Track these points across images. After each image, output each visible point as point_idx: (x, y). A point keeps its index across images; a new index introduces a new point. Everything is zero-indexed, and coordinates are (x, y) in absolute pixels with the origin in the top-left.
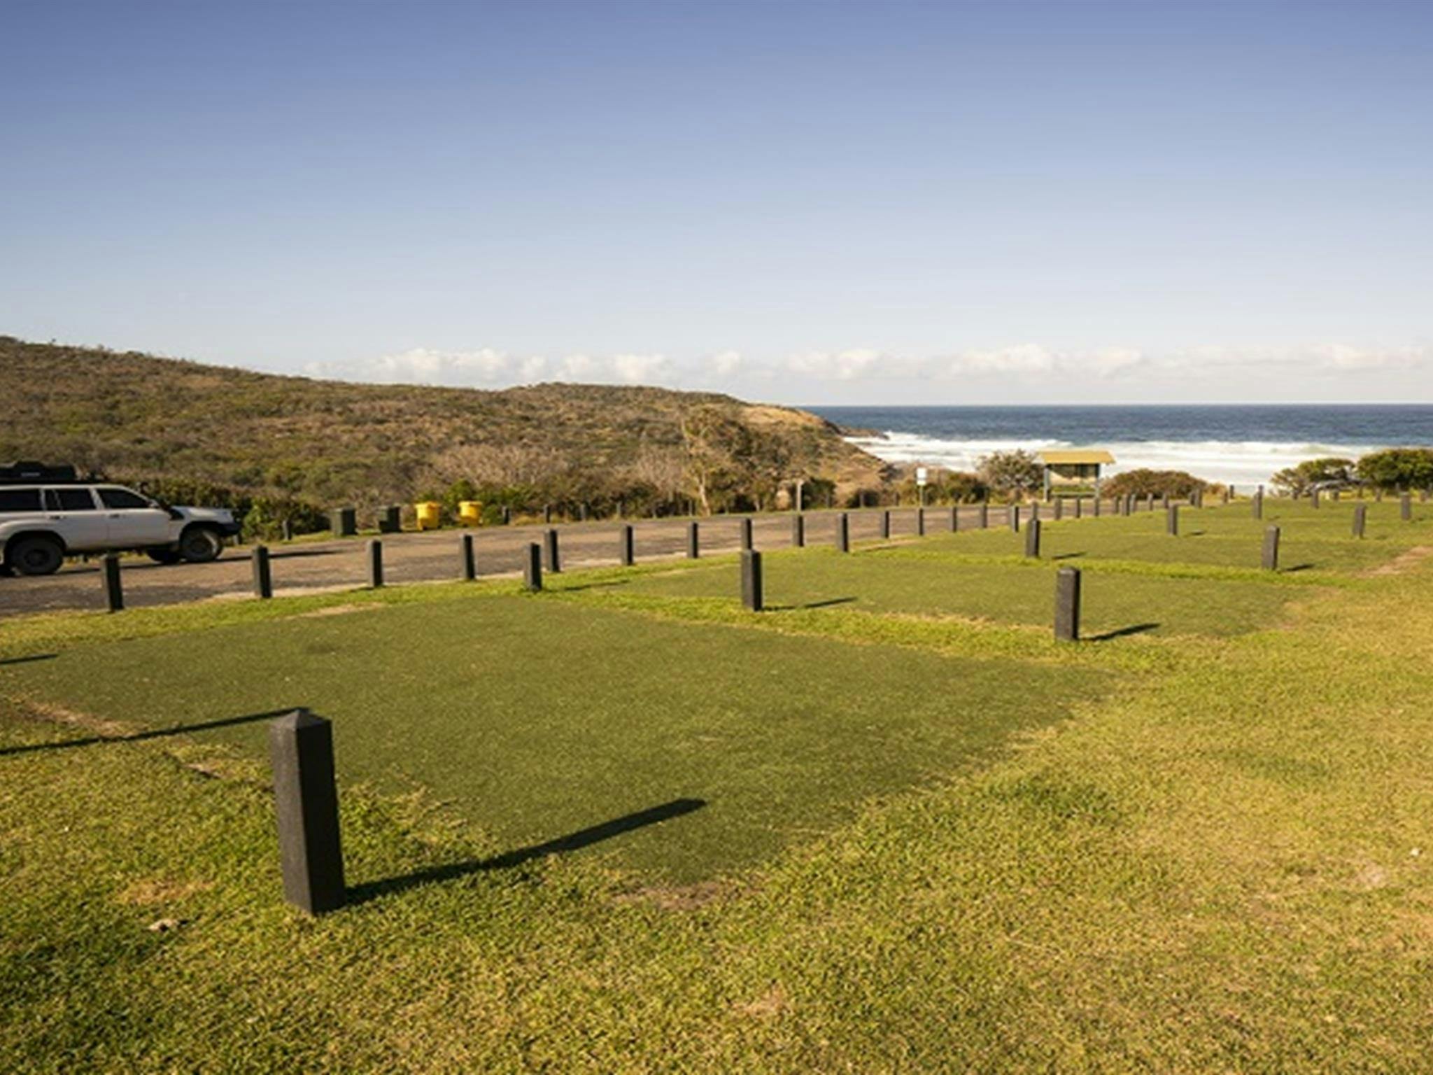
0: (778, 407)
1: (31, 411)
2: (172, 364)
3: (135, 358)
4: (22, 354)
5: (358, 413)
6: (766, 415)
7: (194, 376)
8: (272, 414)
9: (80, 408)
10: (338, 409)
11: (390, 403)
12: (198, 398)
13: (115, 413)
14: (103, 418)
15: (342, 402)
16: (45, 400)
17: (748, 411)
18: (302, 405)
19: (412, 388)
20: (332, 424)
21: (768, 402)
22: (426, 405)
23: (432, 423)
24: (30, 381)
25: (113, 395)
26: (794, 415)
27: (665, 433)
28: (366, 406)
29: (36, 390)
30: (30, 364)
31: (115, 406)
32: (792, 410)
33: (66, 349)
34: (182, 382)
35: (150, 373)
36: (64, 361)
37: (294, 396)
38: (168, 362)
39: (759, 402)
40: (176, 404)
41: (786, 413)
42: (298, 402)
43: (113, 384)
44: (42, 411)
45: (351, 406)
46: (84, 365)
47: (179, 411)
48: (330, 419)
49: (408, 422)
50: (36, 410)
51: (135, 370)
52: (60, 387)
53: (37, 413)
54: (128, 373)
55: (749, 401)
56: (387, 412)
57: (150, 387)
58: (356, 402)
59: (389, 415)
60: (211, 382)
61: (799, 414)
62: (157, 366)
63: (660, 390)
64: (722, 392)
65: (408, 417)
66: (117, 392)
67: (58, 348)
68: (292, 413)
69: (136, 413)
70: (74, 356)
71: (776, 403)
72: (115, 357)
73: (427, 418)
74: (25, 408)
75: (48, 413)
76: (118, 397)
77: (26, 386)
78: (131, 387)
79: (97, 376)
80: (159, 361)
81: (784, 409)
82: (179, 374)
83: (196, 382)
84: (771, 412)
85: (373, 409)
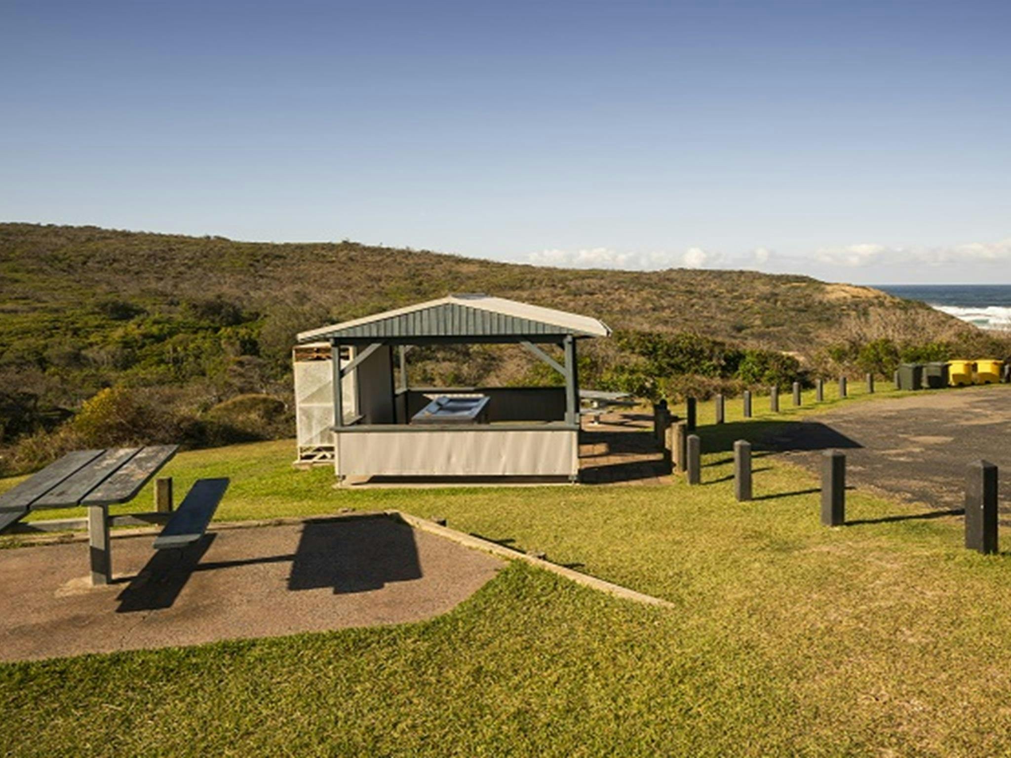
0: (849, 285)
1: (373, 287)
2: (448, 258)
3: (426, 254)
4: (365, 253)
5: (573, 288)
6: (843, 291)
7: (461, 265)
8: (518, 288)
9: (402, 284)
10: (560, 285)
11: (594, 281)
12: (469, 278)
13: (421, 288)
14: (415, 291)
15: (561, 281)
16: (380, 280)
17: (829, 288)
18: (536, 283)
19: (605, 272)
20: (559, 295)
21: (842, 282)
22: (619, 283)
23: (626, 294)
24: (370, 269)
25: (418, 276)
26: (865, 291)
27: (796, 303)
28: (579, 283)
29: (374, 274)
30: (369, 258)
31: (420, 283)
32: (864, 287)
33: (388, 249)
34: (456, 268)
35: (437, 263)
36: (388, 257)
37: (529, 277)
38: (446, 256)
39: (834, 281)
40: (456, 283)
41: (860, 290)
42: (533, 281)
43: (417, 270)
44: (379, 287)
45: (568, 283)
46: (399, 259)
47: (459, 287)
48: (556, 292)
49: (609, 294)
50: (376, 286)
51: (428, 261)
52: (387, 272)
53: (376, 288)
54: (424, 263)
55: (827, 281)
56: (593, 287)
57: (438, 272)
58: (571, 280)
59: (594, 289)
60: (475, 268)
61: (869, 290)
62: (440, 259)
63: (757, 273)
64: (805, 275)
65: (608, 291)
66: (420, 275)
67: (382, 249)
68: (530, 287)
69: (432, 289)
70: (392, 253)
71: (848, 282)
72: (415, 254)
73: (622, 291)
74: (370, 285)
75: (383, 288)
76: (421, 278)
77: (368, 272)
78: (427, 272)
79: (407, 265)
80: (439, 256)
81: (856, 287)
82: (453, 264)
83: (465, 269)
84: (847, 288)
85: (582, 285)
